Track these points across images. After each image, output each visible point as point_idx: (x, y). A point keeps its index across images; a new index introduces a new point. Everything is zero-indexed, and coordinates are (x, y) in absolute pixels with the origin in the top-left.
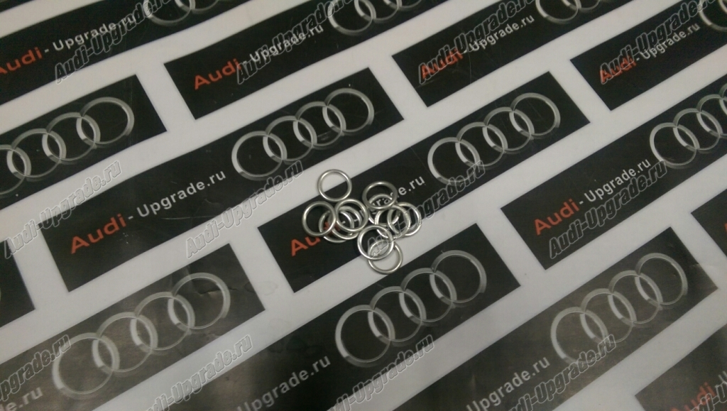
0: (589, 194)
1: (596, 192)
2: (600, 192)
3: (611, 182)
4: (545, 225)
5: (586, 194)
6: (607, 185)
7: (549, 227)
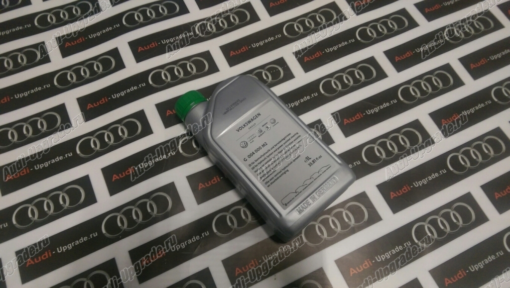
0: (378, 257)
1: (382, 256)
2: (383, 257)
3: (390, 252)
4: (355, 272)
5: (376, 257)
6: (387, 253)
7: (357, 272)
